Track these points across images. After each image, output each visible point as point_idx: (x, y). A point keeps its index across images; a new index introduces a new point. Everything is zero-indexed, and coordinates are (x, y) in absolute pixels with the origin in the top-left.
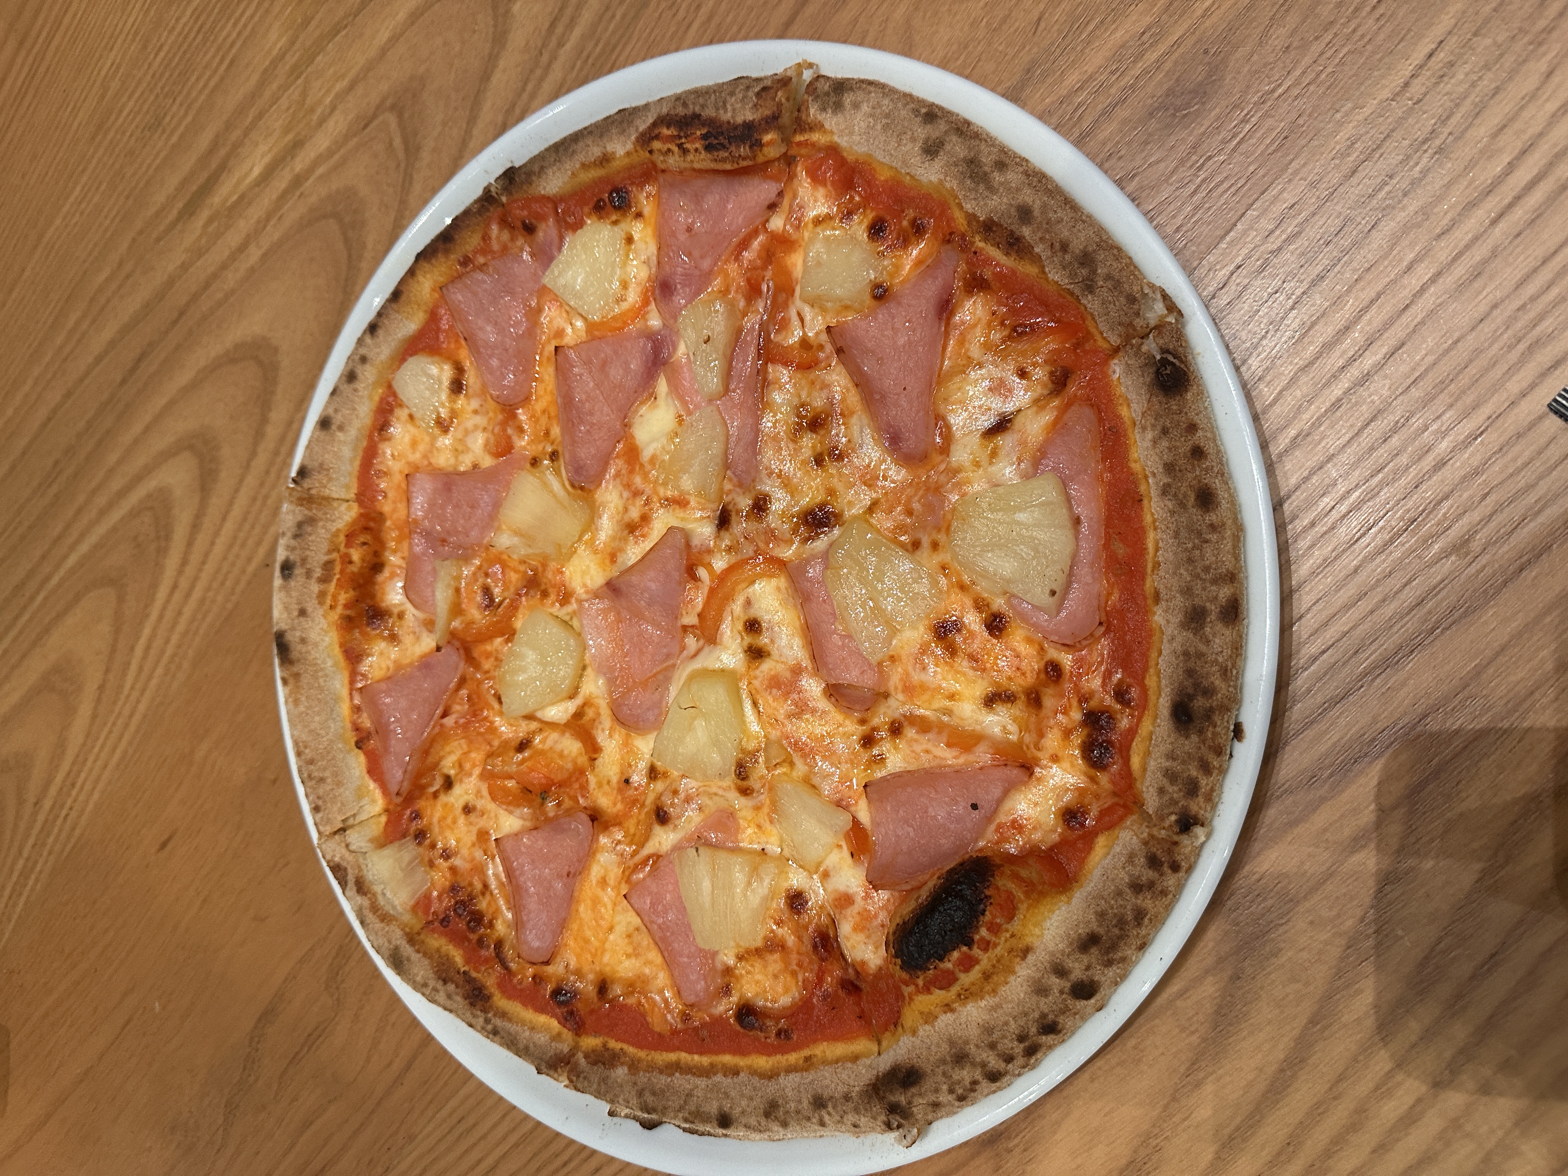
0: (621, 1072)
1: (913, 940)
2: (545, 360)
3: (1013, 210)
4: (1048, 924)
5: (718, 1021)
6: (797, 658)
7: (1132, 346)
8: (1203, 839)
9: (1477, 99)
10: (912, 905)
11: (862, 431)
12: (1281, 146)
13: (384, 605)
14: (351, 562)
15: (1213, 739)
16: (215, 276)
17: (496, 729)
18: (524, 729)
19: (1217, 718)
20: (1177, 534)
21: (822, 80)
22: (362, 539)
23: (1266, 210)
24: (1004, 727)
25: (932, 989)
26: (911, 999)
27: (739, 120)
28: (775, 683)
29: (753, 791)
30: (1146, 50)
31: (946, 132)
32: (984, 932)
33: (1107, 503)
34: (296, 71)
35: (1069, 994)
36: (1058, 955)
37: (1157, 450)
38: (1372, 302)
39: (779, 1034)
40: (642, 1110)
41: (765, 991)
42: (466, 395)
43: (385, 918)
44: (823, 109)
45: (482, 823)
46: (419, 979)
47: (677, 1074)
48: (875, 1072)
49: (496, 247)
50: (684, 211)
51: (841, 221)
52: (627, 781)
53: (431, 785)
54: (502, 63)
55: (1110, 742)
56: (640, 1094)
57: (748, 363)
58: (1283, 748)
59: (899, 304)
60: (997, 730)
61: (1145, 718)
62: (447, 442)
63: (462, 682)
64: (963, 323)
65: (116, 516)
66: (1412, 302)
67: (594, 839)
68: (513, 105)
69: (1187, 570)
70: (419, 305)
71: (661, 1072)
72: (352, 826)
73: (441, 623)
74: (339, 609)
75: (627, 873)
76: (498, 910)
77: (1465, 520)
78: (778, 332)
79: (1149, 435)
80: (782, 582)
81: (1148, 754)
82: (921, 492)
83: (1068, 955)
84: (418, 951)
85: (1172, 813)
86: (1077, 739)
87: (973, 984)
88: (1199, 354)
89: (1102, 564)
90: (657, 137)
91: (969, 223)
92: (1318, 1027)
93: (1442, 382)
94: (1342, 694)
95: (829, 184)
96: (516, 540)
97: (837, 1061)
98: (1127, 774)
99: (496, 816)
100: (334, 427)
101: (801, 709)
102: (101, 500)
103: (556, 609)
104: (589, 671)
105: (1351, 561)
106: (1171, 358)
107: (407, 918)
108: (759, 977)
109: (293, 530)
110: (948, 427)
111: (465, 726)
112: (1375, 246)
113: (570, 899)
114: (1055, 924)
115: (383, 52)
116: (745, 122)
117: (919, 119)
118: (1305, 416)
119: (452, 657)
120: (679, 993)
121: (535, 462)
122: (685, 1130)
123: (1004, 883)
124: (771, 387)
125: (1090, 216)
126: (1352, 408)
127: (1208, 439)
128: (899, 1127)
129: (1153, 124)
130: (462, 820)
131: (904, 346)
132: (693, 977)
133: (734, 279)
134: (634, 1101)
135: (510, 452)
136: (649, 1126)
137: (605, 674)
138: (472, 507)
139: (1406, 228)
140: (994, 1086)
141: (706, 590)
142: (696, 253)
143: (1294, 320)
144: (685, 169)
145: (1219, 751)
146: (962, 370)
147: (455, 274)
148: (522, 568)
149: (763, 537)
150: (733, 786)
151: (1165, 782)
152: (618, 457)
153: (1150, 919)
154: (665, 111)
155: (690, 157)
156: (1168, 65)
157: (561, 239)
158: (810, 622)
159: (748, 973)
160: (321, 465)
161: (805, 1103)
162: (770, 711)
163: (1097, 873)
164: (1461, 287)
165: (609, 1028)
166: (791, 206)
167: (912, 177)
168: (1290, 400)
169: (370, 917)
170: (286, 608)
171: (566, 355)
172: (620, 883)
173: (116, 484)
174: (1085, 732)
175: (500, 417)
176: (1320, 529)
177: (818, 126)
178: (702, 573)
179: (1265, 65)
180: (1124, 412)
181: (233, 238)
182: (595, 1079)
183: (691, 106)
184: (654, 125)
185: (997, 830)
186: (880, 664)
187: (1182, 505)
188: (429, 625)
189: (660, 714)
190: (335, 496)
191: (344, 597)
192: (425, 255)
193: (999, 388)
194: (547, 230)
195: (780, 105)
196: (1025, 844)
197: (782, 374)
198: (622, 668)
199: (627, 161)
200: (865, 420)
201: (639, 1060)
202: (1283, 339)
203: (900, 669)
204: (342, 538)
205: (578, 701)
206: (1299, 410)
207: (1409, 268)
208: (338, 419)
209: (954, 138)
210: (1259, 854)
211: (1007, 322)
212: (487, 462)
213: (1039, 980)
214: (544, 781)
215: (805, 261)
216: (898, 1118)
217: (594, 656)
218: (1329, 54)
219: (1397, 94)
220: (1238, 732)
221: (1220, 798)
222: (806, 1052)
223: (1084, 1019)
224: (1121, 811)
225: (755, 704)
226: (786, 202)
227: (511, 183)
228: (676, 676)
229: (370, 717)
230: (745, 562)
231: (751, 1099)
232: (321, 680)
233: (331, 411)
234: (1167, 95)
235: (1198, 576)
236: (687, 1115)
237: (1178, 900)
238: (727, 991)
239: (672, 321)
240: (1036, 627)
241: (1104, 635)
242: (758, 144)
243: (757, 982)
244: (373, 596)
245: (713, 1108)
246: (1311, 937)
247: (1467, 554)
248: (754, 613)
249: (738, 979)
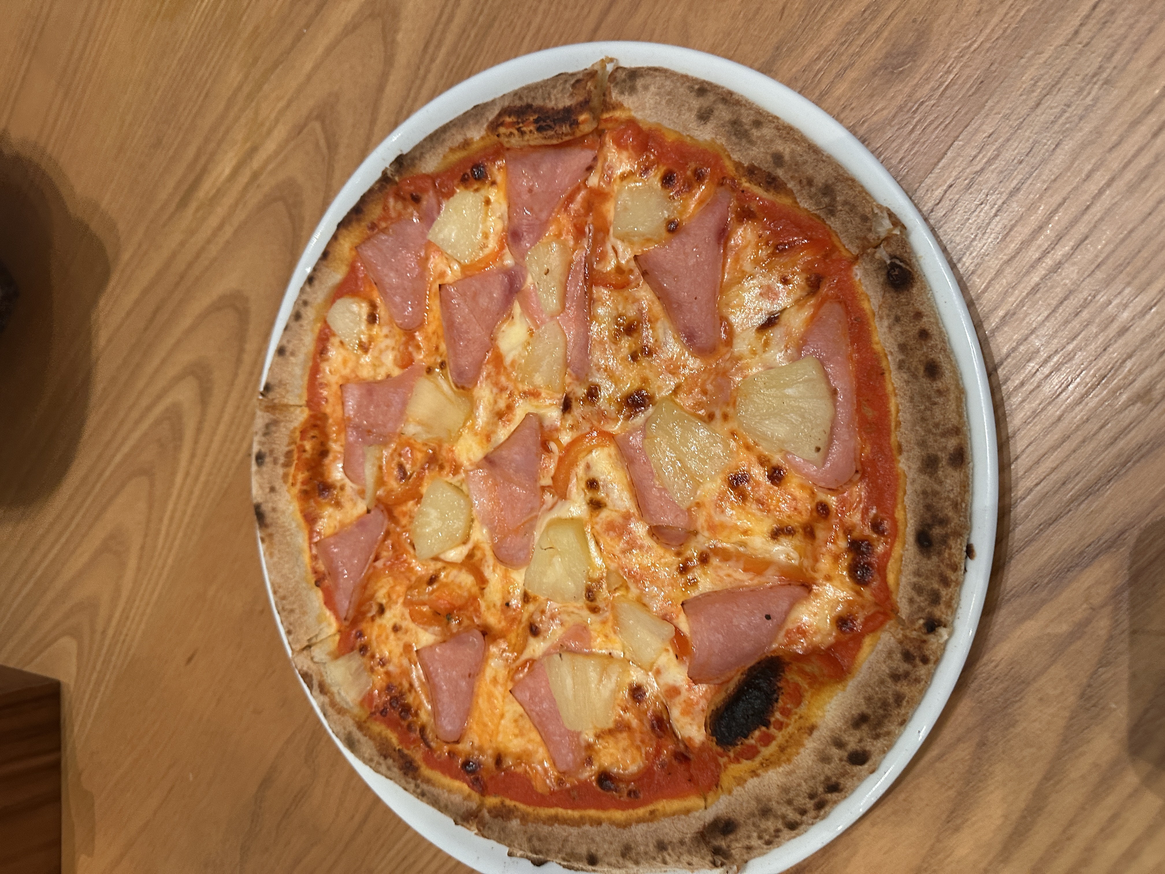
0: (515, 824)
1: (724, 722)
2: (432, 295)
3: (769, 157)
4: (828, 707)
5: (584, 785)
6: (626, 507)
7: (868, 254)
8: (946, 637)
9: (1136, 38)
10: (723, 695)
11: (665, 333)
12: (978, 89)
13: (330, 481)
14: (305, 451)
15: (950, 559)
16: (203, 249)
17: (413, 568)
18: (433, 567)
19: (952, 542)
20: (912, 399)
21: (620, 71)
22: (312, 433)
23: (970, 139)
24: (788, 555)
25: (741, 759)
26: (726, 767)
27: (561, 106)
28: (611, 527)
29: (599, 609)
30: (867, 24)
31: (715, 102)
32: (778, 715)
33: (857, 377)
34: (250, 97)
35: (847, 761)
36: (837, 731)
37: (893, 334)
38: (1060, 205)
39: (629, 794)
40: (531, 852)
41: (617, 761)
42: (379, 325)
43: (341, 711)
44: (622, 93)
45: (406, 638)
46: (366, 755)
47: (556, 825)
48: (702, 823)
49: (393, 214)
50: (527, 177)
51: (641, 175)
52: (507, 604)
53: (369, 611)
54: (392, 78)
55: (870, 564)
56: (530, 840)
57: (577, 288)
58: (1009, 562)
59: (688, 234)
60: (782, 557)
61: (896, 544)
62: (368, 360)
63: (388, 534)
64: (737, 245)
65: (144, 426)
66: (1092, 203)
67: (486, 649)
68: (402, 108)
69: (921, 427)
70: (342, 261)
71: (544, 823)
72: (315, 644)
73: (369, 493)
74: (298, 486)
75: (511, 673)
76: (421, 703)
77: (1147, 374)
78: (598, 262)
79: (886, 323)
80: (612, 450)
81: (900, 572)
82: (712, 377)
83: (845, 731)
84: (365, 735)
85: (920, 618)
86: (845, 561)
87: (772, 755)
88: (921, 257)
89: (856, 425)
90: (502, 124)
91: (737, 169)
92: (1052, 782)
93: (1121, 265)
94: (1054, 518)
95: (630, 148)
96: (419, 429)
97: (674, 814)
98: (885, 588)
99: (416, 633)
100: (288, 353)
101: (632, 545)
102: (135, 414)
103: (450, 478)
104: (476, 524)
105: (1054, 411)
106: (898, 262)
107: (356, 710)
108: (612, 751)
109: (263, 430)
110: (730, 325)
111: (391, 568)
112: (1058, 161)
113: (472, 694)
114: (834, 707)
115: (309, 78)
116: (564, 107)
117: (693, 94)
118: (1011, 299)
119: (378, 516)
120: (554, 764)
121: (429, 370)
122: (564, 867)
123: (792, 677)
124: (596, 304)
125: (829, 157)
126: (1047, 291)
127: (932, 323)
128: (722, 865)
129: (876, 82)
130: (392, 636)
131: (693, 266)
132: (564, 751)
133: (564, 226)
134: (526, 846)
135: (411, 364)
136: (538, 863)
137: (487, 525)
138: (388, 406)
139: (1083, 146)
140: (793, 833)
141: (556, 459)
142: (536, 208)
143: (997, 226)
144: (524, 146)
145: (955, 568)
146: (738, 281)
147: (366, 236)
148: (425, 449)
149: (596, 417)
150: (584, 606)
151: (914, 594)
152: (488, 362)
153: (908, 702)
154: (506, 104)
155: (527, 137)
156: (885, 34)
157: (439, 204)
158: (634, 479)
159: (605, 748)
160: (280, 382)
161: (651, 847)
162: (609, 548)
163: (865, 666)
164: (1132, 189)
165: (504, 790)
166: (603, 167)
167: (692, 138)
168: (998, 287)
169: (330, 711)
170: (261, 487)
171: (447, 290)
172: (507, 681)
173: (144, 402)
174: (851, 556)
175: (403, 339)
176: (1028, 387)
177: (619, 106)
178: (553, 446)
179: (963, 26)
180: (865, 305)
181: (213, 221)
182: (496, 829)
183: (525, 99)
184: (500, 115)
185: (786, 635)
186: (689, 510)
187: (915, 376)
188: (361, 493)
189: (529, 553)
190: (291, 403)
191: (301, 477)
192: (344, 224)
193: (768, 293)
194: (429, 199)
195: (589, 92)
196: (808, 645)
197: (604, 293)
198: (499, 520)
199: (482, 144)
200: (667, 324)
201: (528, 814)
202: (989, 240)
203: (704, 513)
204: (298, 434)
205: (470, 546)
206: (1005, 294)
207: (1088, 176)
208: (290, 347)
209: (721, 106)
210: (994, 646)
211: (771, 242)
212: (396, 372)
213: (823, 751)
214: (448, 606)
215: (615, 208)
216: (721, 858)
217: (479, 512)
218: (1012, 13)
219: (1070, 40)
220: (970, 552)
221: (958, 604)
222: (651, 807)
223: (861, 779)
224: (881, 618)
225: (597, 543)
226: (599, 164)
227: (400, 167)
228: (538, 524)
229: (324, 564)
230: (584, 436)
231: (611, 843)
232: (288, 538)
233: (285, 342)
234: (886, 57)
235: (929, 431)
236: (564, 855)
237: (929, 686)
238: (589, 761)
239: (521, 260)
240: (807, 476)
241: (861, 479)
242: (575, 123)
243: (612, 755)
244: (322, 475)
245: (583, 850)
246: (1041, 711)
247: (1150, 401)
248: (593, 474)
249: (597, 752)
